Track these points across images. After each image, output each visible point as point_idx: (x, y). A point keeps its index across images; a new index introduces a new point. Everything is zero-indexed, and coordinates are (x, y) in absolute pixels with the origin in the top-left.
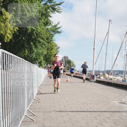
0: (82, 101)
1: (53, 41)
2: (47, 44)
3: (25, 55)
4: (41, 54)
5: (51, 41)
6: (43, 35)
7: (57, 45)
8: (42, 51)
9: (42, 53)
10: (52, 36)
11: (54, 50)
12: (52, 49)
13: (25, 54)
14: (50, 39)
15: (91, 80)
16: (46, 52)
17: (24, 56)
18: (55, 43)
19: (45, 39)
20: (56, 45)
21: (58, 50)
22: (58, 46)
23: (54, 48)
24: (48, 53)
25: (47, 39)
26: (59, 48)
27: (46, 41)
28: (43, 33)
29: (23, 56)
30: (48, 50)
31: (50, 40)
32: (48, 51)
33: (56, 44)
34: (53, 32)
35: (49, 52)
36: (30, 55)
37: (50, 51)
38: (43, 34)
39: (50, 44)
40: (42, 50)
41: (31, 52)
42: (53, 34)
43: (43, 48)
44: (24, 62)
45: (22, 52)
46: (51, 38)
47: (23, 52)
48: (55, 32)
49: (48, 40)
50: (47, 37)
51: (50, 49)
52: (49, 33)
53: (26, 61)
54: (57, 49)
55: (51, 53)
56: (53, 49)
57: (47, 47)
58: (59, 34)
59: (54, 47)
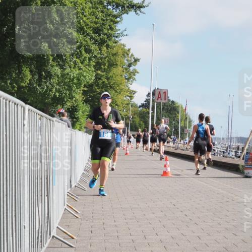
0: (218, 243)
1: (117, 39)
2: (97, 47)
3: (23, 87)
4: (75, 81)
5: (109, 36)
6: (82, 18)
7: (129, 50)
8: (78, 72)
9: (78, 79)
10: (114, 19)
11: (121, 69)
12: (112, 65)
13: (23, 84)
14: (106, 31)
15: (246, 171)
16: (94, 74)
17: (20, 88)
18: (124, 46)
19: (90, 31)
20: (126, 53)
21: (131, 68)
22: (132, 55)
23: (119, 63)
24: (98, 78)
25: (97, 31)
26: (136, 60)
27: (92, 38)
28: (83, 9)
29: (16, 89)
30: (99, 69)
31: (106, 34)
32: (99, 72)
33: (127, 48)
34: (117, 7)
35: (102, 76)
36: (40, 85)
37: (104, 71)
38: (83, 14)
39: (108, 46)
40: (80, 69)
41: (40, 75)
42: (115, 13)
43: (82, 63)
44: (19, 108)
45: (12, 76)
46: (111, 28)
47: (14, 75)
48: (123, 7)
49: (99, 35)
50: (96, 23)
51: (105, 65)
52: (102, 12)
53: (27, 107)
54: (130, 65)
55: (108, 79)
56: (117, 65)
57: (94, 60)
58: (137, 14)
59: (119, 59)
